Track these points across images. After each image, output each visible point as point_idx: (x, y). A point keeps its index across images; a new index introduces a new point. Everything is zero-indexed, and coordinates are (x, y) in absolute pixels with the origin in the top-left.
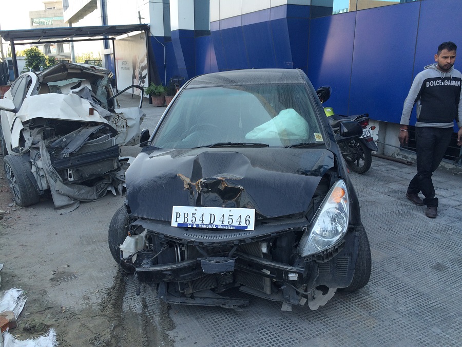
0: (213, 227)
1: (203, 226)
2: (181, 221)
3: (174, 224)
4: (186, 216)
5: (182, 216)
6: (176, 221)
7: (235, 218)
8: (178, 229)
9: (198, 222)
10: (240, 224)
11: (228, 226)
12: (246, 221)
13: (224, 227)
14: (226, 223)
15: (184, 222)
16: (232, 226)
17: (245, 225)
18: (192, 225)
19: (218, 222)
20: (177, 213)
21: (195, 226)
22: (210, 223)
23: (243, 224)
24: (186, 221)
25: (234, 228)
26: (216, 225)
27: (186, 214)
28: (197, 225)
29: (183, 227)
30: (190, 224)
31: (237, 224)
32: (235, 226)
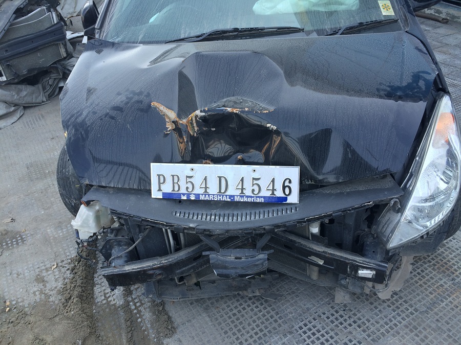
0: (225, 199)
1: (207, 198)
2: (167, 188)
3: (156, 194)
4: (176, 181)
5: (169, 180)
6: (160, 190)
7: (265, 183)
8: (165, 202)
9: (199, 191)
10: (273, 193)
11: (251, 197)
12: (284, 187)
13: (246, 199)
14: (248, 192)
15: (173, 190)
16: (260, 197)
17: (283, 195)
18: (188, 195)
19: (233, 191)
20: (159, 176)
21: (193, 198)
22: (220, 191)
23: (279, 193)
24: (176, 189)
25: (262, 200)
26: (230, 196)
27: (176, 178)
28: (198, 195)
29: (172, 199)
30: (184, 194)
31: (268, 194)
32: (264, 197)
